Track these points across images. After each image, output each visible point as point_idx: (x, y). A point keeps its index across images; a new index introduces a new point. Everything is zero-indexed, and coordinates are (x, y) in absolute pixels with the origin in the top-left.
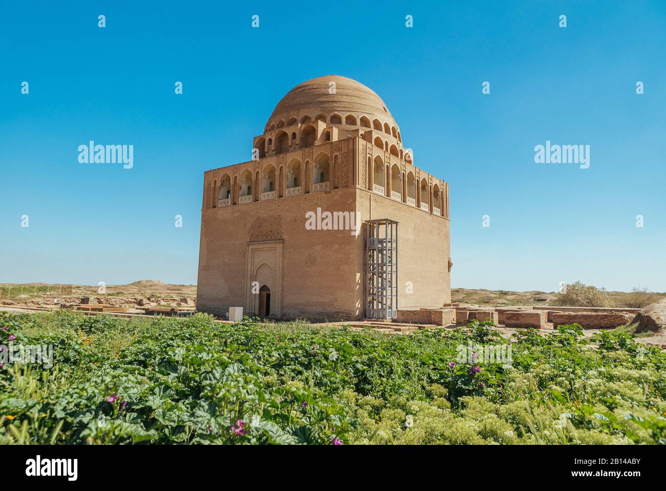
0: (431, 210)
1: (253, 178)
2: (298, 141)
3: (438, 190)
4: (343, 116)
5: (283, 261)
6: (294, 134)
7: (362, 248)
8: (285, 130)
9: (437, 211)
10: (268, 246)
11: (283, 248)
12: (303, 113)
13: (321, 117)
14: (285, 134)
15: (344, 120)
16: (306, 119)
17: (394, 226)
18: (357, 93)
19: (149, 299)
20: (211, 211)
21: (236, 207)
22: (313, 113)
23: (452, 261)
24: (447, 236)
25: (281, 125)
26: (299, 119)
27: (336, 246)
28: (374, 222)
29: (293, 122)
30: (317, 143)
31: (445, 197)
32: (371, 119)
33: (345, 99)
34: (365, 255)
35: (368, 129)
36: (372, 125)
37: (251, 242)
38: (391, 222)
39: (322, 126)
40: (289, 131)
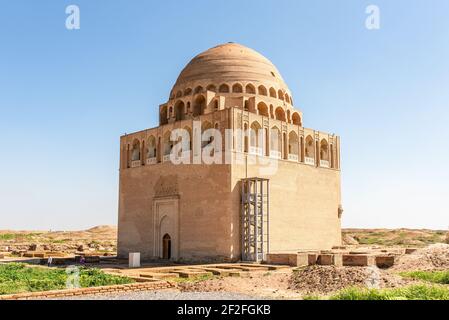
0: (318, 163)
1: (157, 142)
2: (191, 109)
3: (327, 145)
4: (231, 85)
5: (179, 214)
6: (189, 103)
7: (238, 202)
8: (182, 99)
9: (324, 164)
10: (167, 201)
11: (179, 203)
12: (197, 83)
13: (211, 88)
14: (182, 103)
15: (231, 89)
16: (199, 89)
17: (265, 183)
18: (246, 62)
19: (89, 245)
20: (127, 170)
21: (145, 168)
22: (205, 83)
23: (343, 208)
24: (337, 186)
25: (179, 95)
26: (193, 89)
27: (217, 201)
28: (250, 179)
29: (188, 92)
30: (206, 111)
31: (334, 149)
32: (256, 86)
33: (233, 69)
34: (241, 207)
35: (252, 95)
36: (257, 91)
37: (156, 197)
38: (261, 180)
39: (210, 96)
40: (185, 100)
